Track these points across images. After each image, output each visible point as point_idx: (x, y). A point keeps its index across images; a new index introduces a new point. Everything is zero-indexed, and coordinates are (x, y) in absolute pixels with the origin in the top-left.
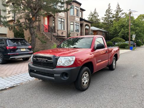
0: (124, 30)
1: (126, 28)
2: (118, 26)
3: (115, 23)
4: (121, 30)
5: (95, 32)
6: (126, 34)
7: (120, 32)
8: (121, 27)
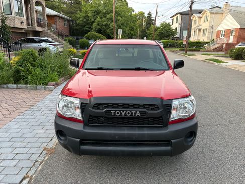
0: (100, 20)
1: (103, 16)
2: (91, 11)
3: (85, 5)
4: (95, 19)
5: (51, 19)
6: (104, 27)
7: (94, 22)
8: (96, 13)
